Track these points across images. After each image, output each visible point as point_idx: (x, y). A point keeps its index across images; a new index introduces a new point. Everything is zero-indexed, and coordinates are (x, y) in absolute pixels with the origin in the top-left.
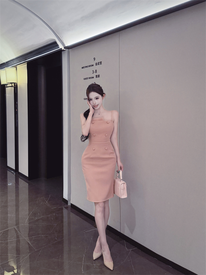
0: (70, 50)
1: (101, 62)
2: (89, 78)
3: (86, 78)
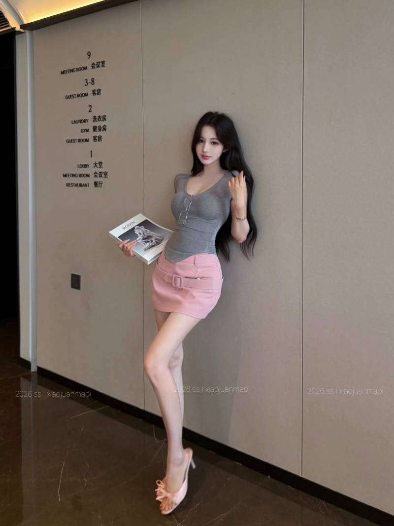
0: (34, 32)
3: (70, 96)
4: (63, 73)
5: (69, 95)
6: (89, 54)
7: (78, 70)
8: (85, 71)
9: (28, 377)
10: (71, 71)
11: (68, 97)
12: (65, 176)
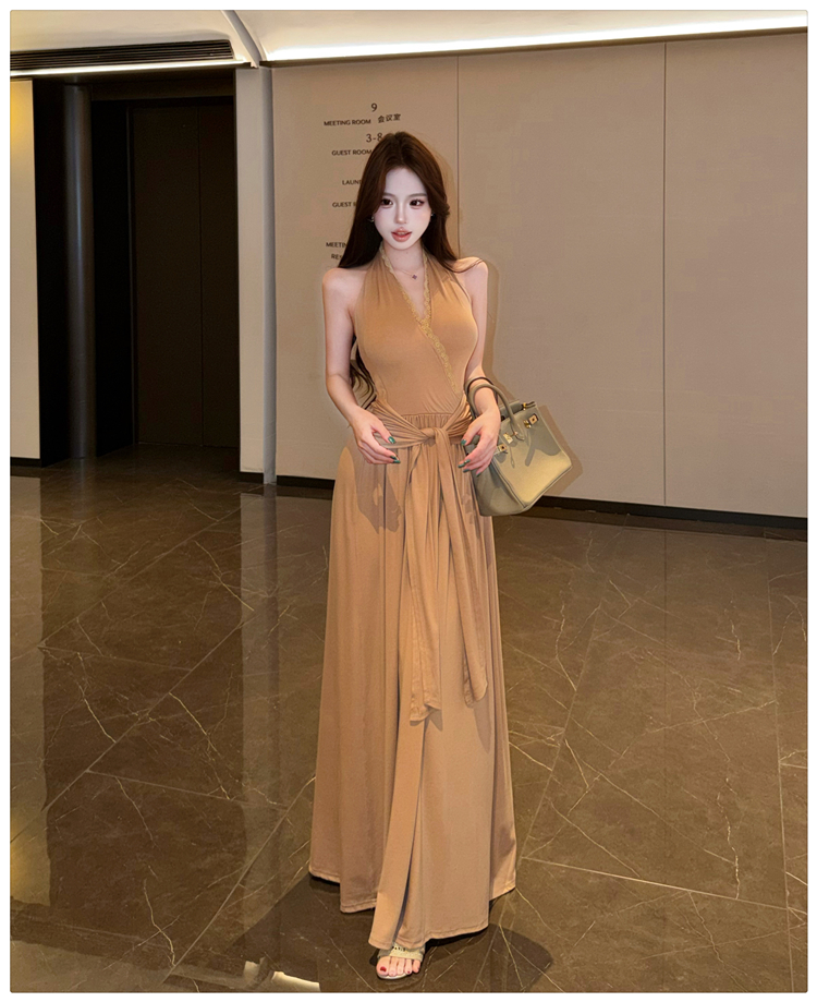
0: (273, 70)
1: (397, 117)
2: (355, 152)
3: (341, 152)
4: (327, 124)
5: (339, 150)
6: (375, 107)
7: (354, 122)
8: (366, 125)
9: (260, 492)
10: (342, 123)
11: (335, 153)
12: (331, 245)
